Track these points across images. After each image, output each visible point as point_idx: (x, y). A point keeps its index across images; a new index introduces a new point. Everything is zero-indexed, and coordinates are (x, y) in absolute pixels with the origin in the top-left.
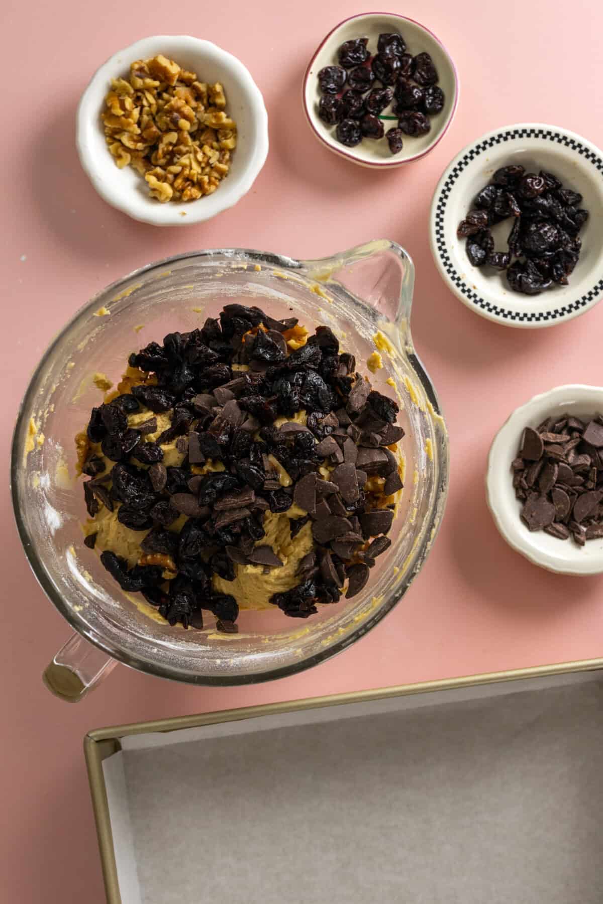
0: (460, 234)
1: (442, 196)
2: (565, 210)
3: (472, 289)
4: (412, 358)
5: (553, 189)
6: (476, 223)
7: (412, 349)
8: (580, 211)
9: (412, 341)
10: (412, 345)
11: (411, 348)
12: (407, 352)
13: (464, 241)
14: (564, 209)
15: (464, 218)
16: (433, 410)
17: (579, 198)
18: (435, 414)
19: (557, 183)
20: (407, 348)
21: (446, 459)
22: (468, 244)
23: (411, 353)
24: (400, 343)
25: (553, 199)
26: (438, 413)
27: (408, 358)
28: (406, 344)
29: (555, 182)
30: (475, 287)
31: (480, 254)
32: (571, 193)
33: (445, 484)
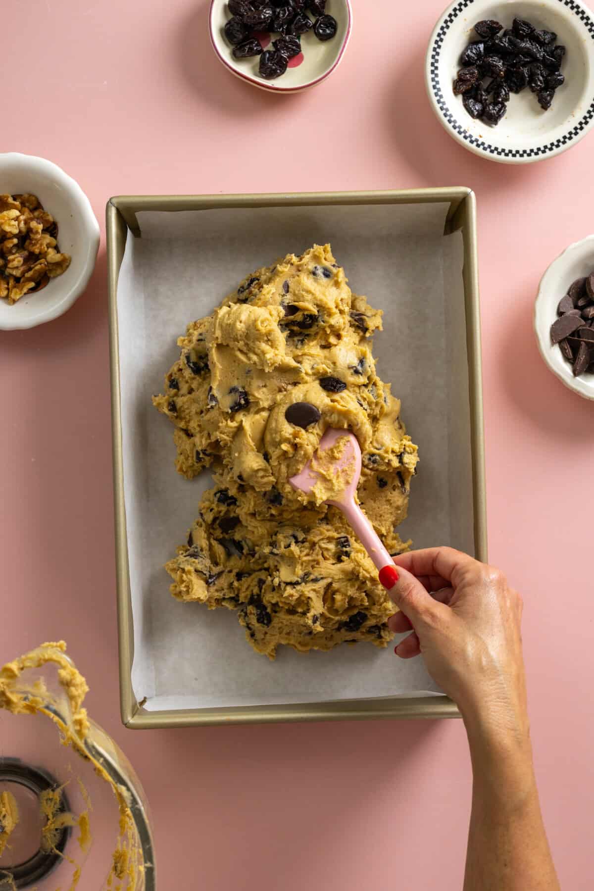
0: (456, 91)
1: (433, 61)
2: (544, 49)
3: (478, 138)
5: (529, 34)
6: (469, 78)
8: (557, 47)
13: (460, 97)
14: (542, 50)
15: (456, 77)
17: (554, 37)
19: (532, 28)
22: (464, 100)
25: (530, 42)
29: (530, 28)
30: (481, 137)
31: (478, 107)
32: (545, 32)
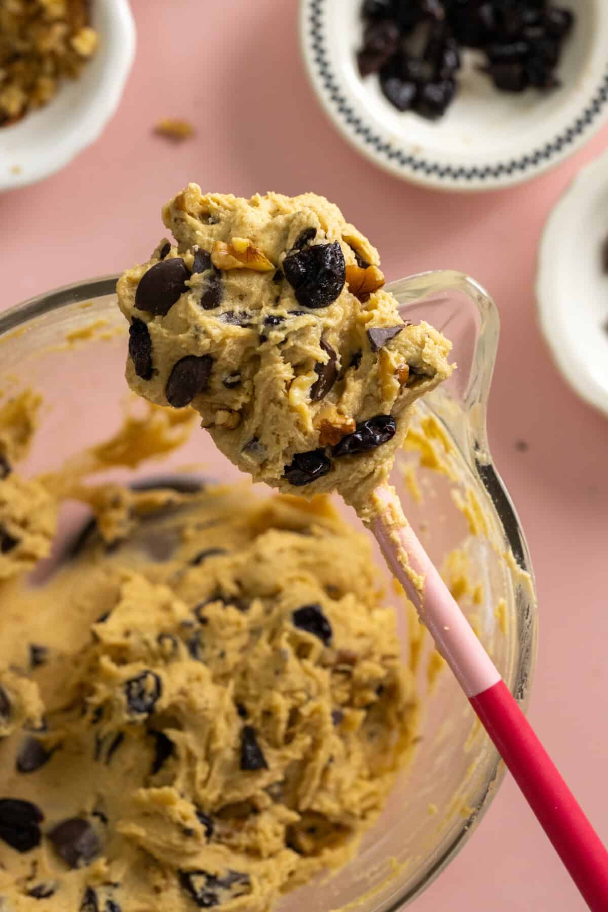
4: (486, 474)
7: (486, 458)
9: (487, 444)
10: (487, 450)
11: (485, 455)
12: (477, 462)
16: (514, 561)
18: (518, 567)
20: (478, 454)
21: (530, 645)
23: (483, 463)
24: (468, 446)
26: (523, 567)
27: (480, 472)
28: (477, 447)
33: (526, 687)
